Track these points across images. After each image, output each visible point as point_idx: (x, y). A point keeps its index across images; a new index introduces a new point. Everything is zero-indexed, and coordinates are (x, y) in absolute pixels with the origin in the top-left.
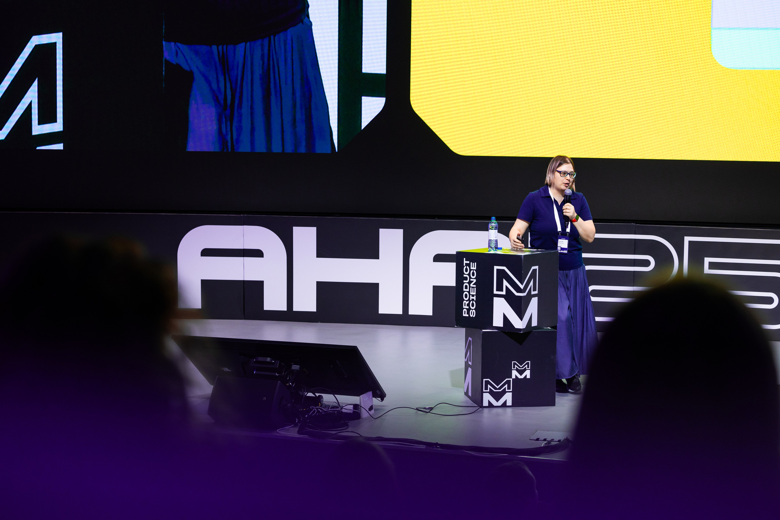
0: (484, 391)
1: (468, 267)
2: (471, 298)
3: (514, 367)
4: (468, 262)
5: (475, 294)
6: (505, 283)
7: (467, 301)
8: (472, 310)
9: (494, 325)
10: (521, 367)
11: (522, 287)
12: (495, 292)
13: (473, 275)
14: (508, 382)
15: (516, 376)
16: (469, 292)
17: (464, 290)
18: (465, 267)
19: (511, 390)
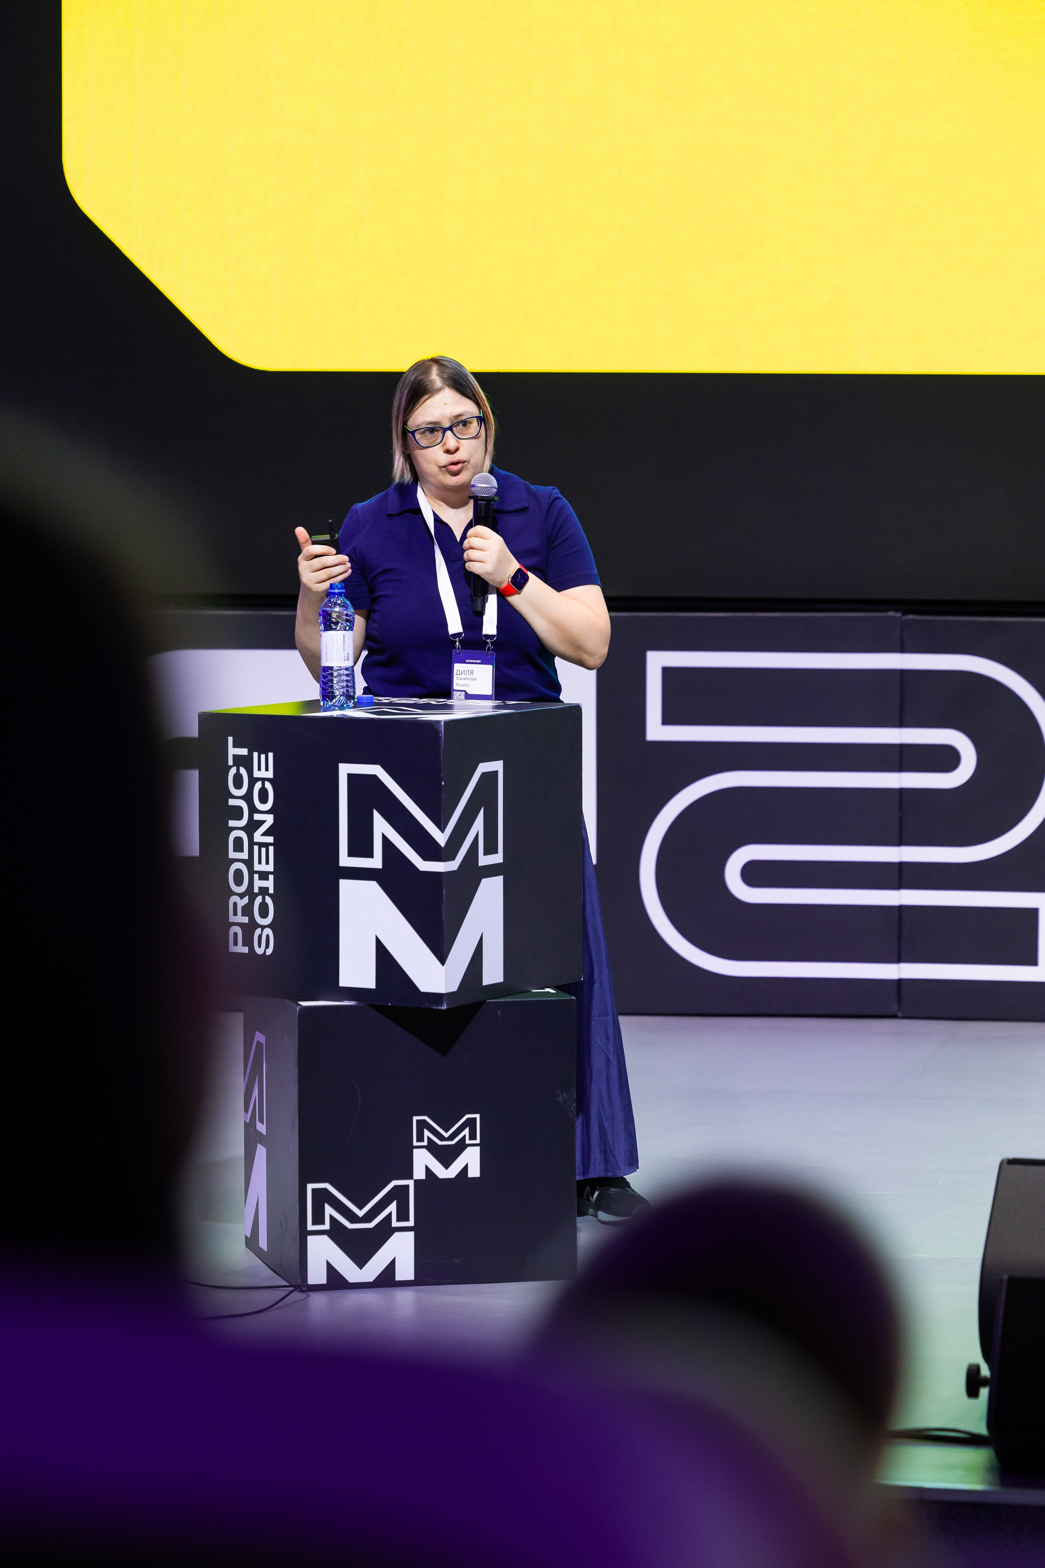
0: (310, 1227)
1: (243, 771)
2: (258, 883)
3: (420, 1138)
4: (244, 752)
5: (270, 868)
6: (381, 826)
7: (242, 896)
8: (263, 927)
9: (343, 983)
10: (446, 1138)
11: (441, 838)
12: (345, 860)
13: (264, 799)
14: (400, 1194)
15: (428, 1170)
16: (249, 863)
17: (232, 855)
18: (233, 771)
19: (411, 1223)
